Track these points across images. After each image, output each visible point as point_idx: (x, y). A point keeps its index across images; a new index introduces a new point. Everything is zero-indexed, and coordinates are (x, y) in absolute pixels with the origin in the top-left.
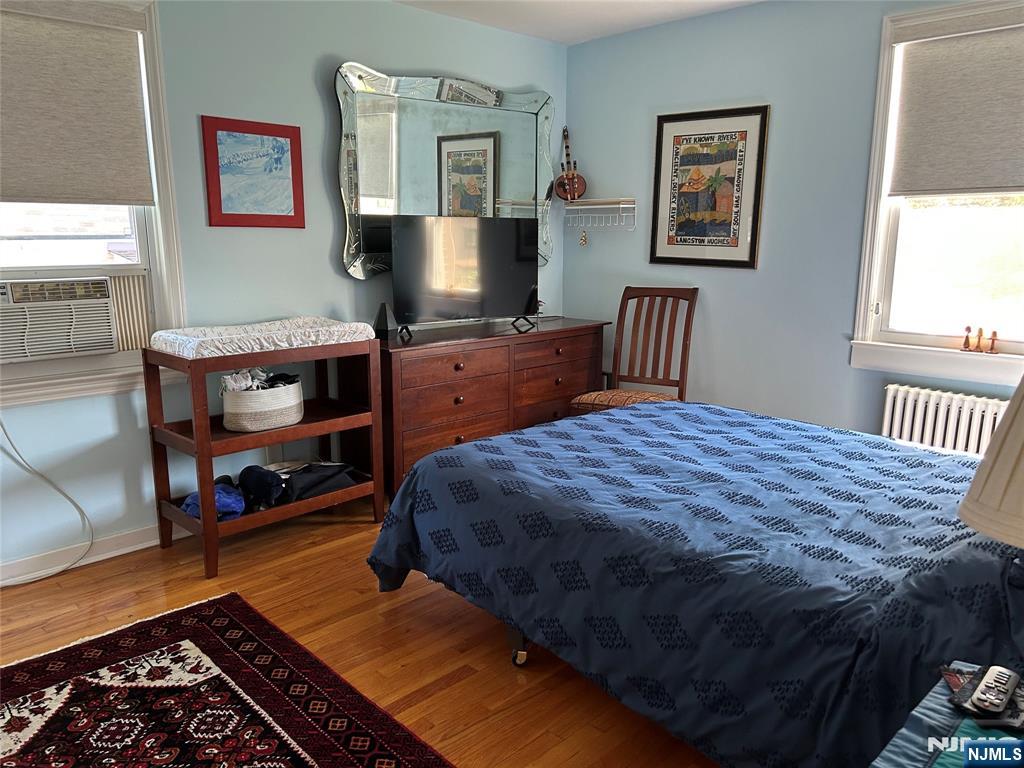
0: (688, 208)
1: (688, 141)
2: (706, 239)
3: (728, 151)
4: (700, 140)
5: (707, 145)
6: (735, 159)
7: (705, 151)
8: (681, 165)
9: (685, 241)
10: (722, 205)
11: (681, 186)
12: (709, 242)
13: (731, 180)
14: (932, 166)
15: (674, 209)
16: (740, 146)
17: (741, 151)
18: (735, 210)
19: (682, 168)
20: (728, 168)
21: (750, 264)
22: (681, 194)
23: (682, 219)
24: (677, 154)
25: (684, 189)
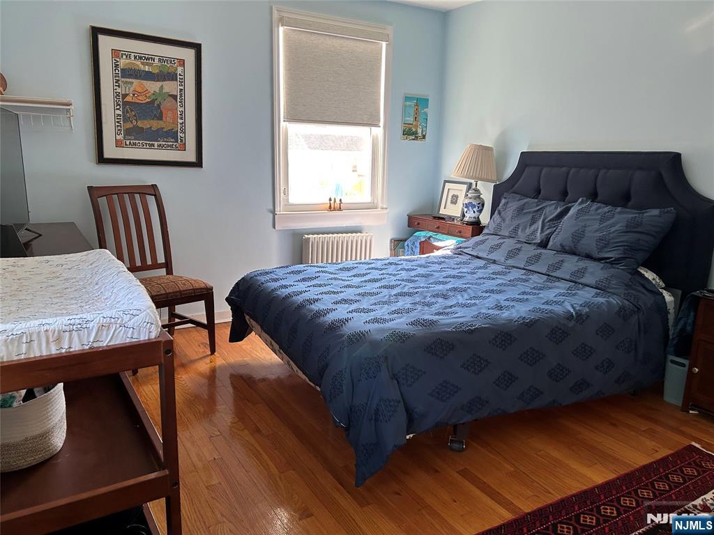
0: (135, 116)
1: (128, 57)
2: (156, 143)
3: (168, 73)
4: (141, 58)
5: (147, 64)
6: (177, 80)
7: (147, 68)
8: (122, 77)
9: (135, 144)
10: (168, 117)
11: (125, 96)
12: (158, 146)
13: (175, 97)
14: (305, 106)
15: (119, 115)
16: (180, 70)
17: (180, 75)
18: (181, 121)
19: (123, 79)
20: (170, 87)
21: (198, 163)
22: (125, 103)
23: (129, 125)
24: (117, 66)
25: (128, 99)
